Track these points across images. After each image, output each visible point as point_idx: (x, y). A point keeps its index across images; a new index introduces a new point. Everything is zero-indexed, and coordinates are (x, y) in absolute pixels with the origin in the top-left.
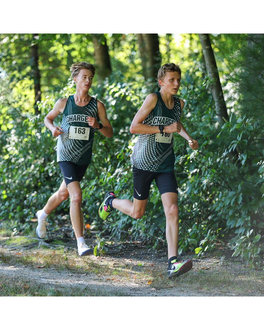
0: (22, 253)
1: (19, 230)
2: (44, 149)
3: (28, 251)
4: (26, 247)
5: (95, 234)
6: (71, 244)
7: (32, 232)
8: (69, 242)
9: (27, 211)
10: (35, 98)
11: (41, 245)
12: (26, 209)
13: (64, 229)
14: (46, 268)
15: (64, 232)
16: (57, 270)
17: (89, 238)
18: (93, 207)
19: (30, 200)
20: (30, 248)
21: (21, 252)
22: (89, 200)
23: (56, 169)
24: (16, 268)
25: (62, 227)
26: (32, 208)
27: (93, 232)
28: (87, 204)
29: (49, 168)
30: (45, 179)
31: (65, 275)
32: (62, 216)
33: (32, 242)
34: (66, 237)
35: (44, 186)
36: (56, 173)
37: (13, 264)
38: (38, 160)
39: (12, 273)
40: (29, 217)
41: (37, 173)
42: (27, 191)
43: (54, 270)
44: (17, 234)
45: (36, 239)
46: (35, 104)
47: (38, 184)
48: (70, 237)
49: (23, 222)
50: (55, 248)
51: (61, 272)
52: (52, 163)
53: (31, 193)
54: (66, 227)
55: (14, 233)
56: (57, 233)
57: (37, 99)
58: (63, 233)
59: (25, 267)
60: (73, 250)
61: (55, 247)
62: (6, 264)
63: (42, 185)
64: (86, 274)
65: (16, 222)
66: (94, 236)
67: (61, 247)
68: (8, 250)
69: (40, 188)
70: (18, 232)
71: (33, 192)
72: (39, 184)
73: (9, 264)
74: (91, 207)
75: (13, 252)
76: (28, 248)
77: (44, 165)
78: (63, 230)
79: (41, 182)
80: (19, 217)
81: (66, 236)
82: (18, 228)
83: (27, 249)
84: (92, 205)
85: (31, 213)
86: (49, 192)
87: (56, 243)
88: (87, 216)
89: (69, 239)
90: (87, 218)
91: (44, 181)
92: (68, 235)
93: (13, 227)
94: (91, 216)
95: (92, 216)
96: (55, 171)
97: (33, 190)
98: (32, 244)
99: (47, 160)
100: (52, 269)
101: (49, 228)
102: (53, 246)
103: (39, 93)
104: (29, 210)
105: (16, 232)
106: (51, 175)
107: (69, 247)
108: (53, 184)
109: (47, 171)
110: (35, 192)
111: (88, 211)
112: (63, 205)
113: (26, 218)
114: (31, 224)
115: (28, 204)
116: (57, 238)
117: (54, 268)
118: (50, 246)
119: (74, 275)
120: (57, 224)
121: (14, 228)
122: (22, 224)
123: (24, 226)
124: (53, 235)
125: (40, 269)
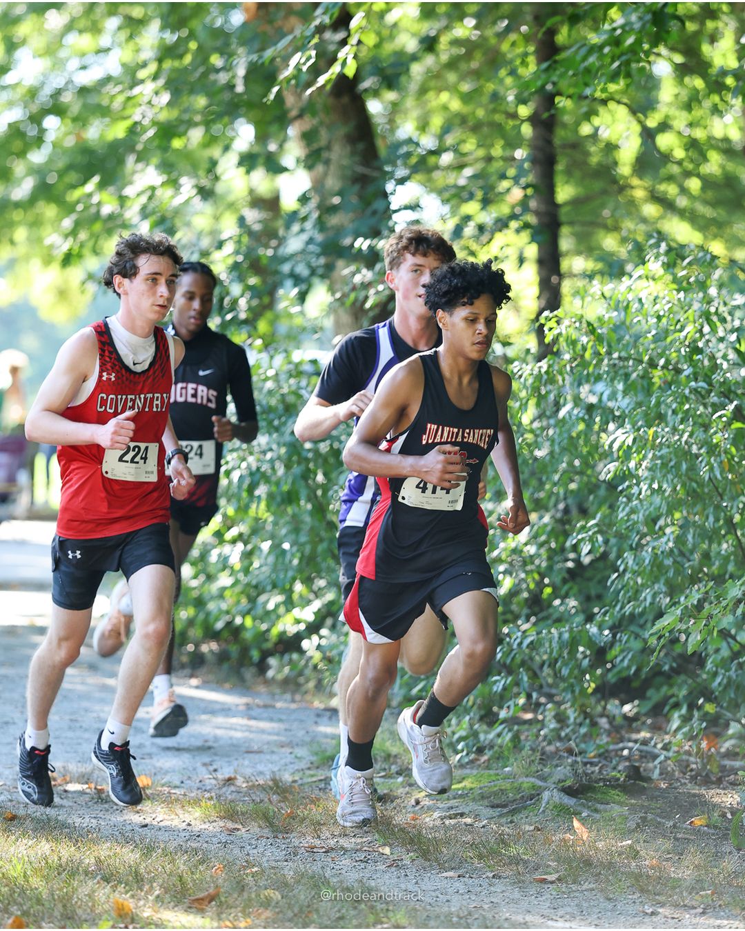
0: (483, 827)
1: (474, 749)
2: (565, 472)
3: (503, 820)
4: (498, 806)
5: (734, 771)
6: (653, 805)
7: (519, 757)
8: (644, 797)
9: (503, 682)
10: (538, 298)
11: (548, 803)
12: (499, 675)
13: (630, 749)
14: (566, 882)
15: (628, 759)
16: (602, 891)
17: (713, 783)
18: (729, 678)
19: (515, 646)
20: (513, 812)
21: (481, 825)
22: (717, 651)
23: (606, 542)
24: (461, 879)
25: (622, 741)
26: (518, 674)
27: (728, 763)
28: (709, 665)
29: (583, 539)
30: (566, 576)
31: (631, 909)
32: (623, 704)
33: (519, 789)
34: (635, 780)
35: (563, 598)
36: (604, 556)
37: (453, 865)
38: (542, 512)
39: (448, 897)
40: (511, 703)
41: (538, 555)
42: (504, 613)
43: (592, 890)
44: (466, 760)
45: (533, 780)
46: (537, 319)
47: (542, 592)
48: (648, 780)
49: (489, 718)
50: (597, 816)
51: (616, 900)
52: (592, 522)
53: (519, 622)
54: (636, 741)
55: (459, 756)
56: (604, 762)
57: (543, 303)
58: (627, 764)
59: (494, 877)
60: (659, 823)
61: (596, 811)
62: (431, 866)
63: (555, 595)
64: (701, 911)
65: (467, 718)
66: (732, 777)
67: (616, 810)
68: (436, 815)
69: (550, 605)
70: (472, 756)
71: (528, 620)
72: (548, 590)
73: (439, 865)
74: (724, 675)
75: (453, 822)
76: (505, 810)
77: (563, 526)
78: (626, 752)
79: (552, 585)
80: (474, 704)
81: (635, 774)
82: (471, 741)
83: (501, 816)
84: (728, 670)
85: (515, 690)
86: (580, 618)
87: (599, 796)
88: (710, 708)
89: (646, 785)
90: (707, 713)
91: (564, 581)
92: (642, 769)
93: (456, 736)
94: (722, 707)
95: (727, 709)
96: (602, 549)
97: (525, 611)
98: (518, 797)
99: (574, 512)
100: (586, 886)
101: (577, 746)
102: (589, 807)
103: (554, 279)
104: (510, 679)
105: (465, 753)
106: (586, 560)
107: (646, 813)
108: (593, 593)
109: (575, 548)
110: (533, 619)
111: (712, 693)
112: (629, 667)
113: (501, 707)
114: (516, 728)
115: (508, 661)
116: (604, 780)
117: (592, 886)
118: (579, 808)
119: (661, 910)
120: (605, 730)
121: (459, 741)
122: (485, 727)
123: (491, 736)
124: (589, 769)
125: (546, 886)
